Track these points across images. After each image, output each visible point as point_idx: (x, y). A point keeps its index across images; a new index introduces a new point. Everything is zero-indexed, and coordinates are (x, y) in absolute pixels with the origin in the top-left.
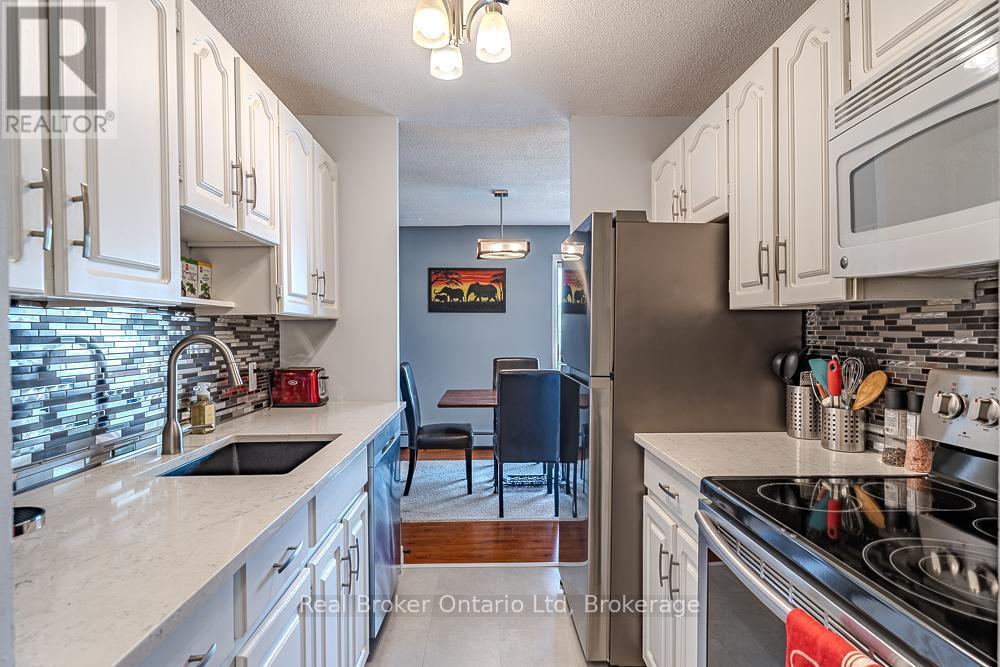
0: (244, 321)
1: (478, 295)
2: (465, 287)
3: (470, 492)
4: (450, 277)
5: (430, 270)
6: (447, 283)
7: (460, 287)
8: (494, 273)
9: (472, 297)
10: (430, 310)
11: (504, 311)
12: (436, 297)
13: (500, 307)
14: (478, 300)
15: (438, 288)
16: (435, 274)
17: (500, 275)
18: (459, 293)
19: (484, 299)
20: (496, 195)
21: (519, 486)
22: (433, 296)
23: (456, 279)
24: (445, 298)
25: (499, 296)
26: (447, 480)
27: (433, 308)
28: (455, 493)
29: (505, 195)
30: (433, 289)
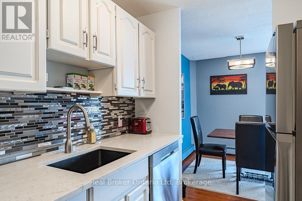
0: (117, 99)
1: (233, 87)
2: (227, 84)
3: (224, 177)
4: (220, 79)
5: (211, 77)
6: (219, 82)
7: (225, 83)
8: (241, 76)
9: (230, 88)
10: (211, 94)
11: (247, 94)
12: (214, 88)
13: (244, 92)
14: (233, 89)
15: (214, 85)
16: (213, 79)
17: (244, 77)
18: (224, 86)
19: (236, 88)
20: (238, 39)
21: (250, 178)
22: (212, 88)
23: (223, 80)
24: (218, 88)
25: (243, 87)
26: (215, 169)
27: (213, 93)
28: (217, 176)
29: (243, 38)
30: (212, 85)
